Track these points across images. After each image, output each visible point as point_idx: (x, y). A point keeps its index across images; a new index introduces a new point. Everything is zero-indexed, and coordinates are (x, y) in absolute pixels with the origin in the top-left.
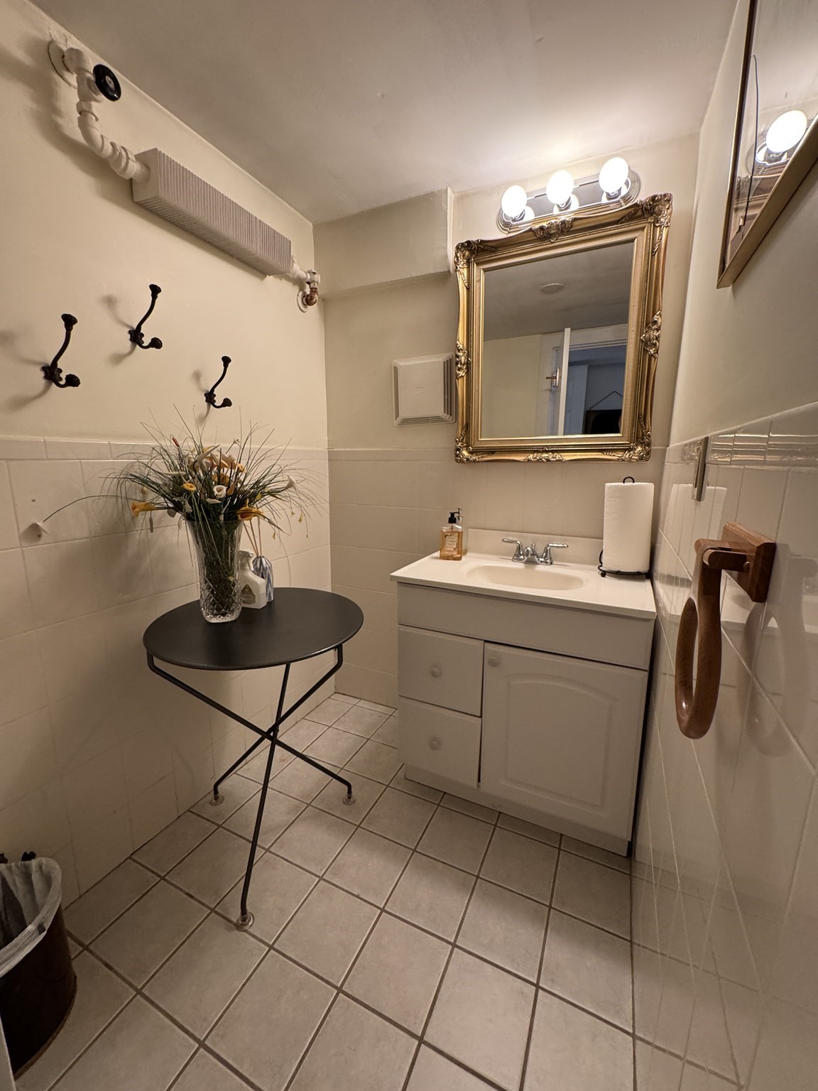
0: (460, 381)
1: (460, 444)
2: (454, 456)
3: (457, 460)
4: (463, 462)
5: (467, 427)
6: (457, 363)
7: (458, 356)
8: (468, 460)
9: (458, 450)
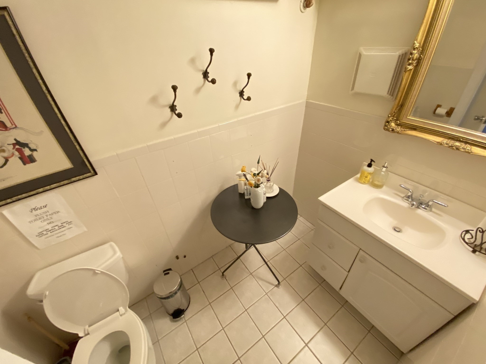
0: (407, 73)
1: (391, 119)
2: (384, 125)
3: (384, 129)
4: (389, 131)
5: (401, 106)
6: (409, 59)
7: (411, 54)
8: (393, 130)
9: (388, 122)
